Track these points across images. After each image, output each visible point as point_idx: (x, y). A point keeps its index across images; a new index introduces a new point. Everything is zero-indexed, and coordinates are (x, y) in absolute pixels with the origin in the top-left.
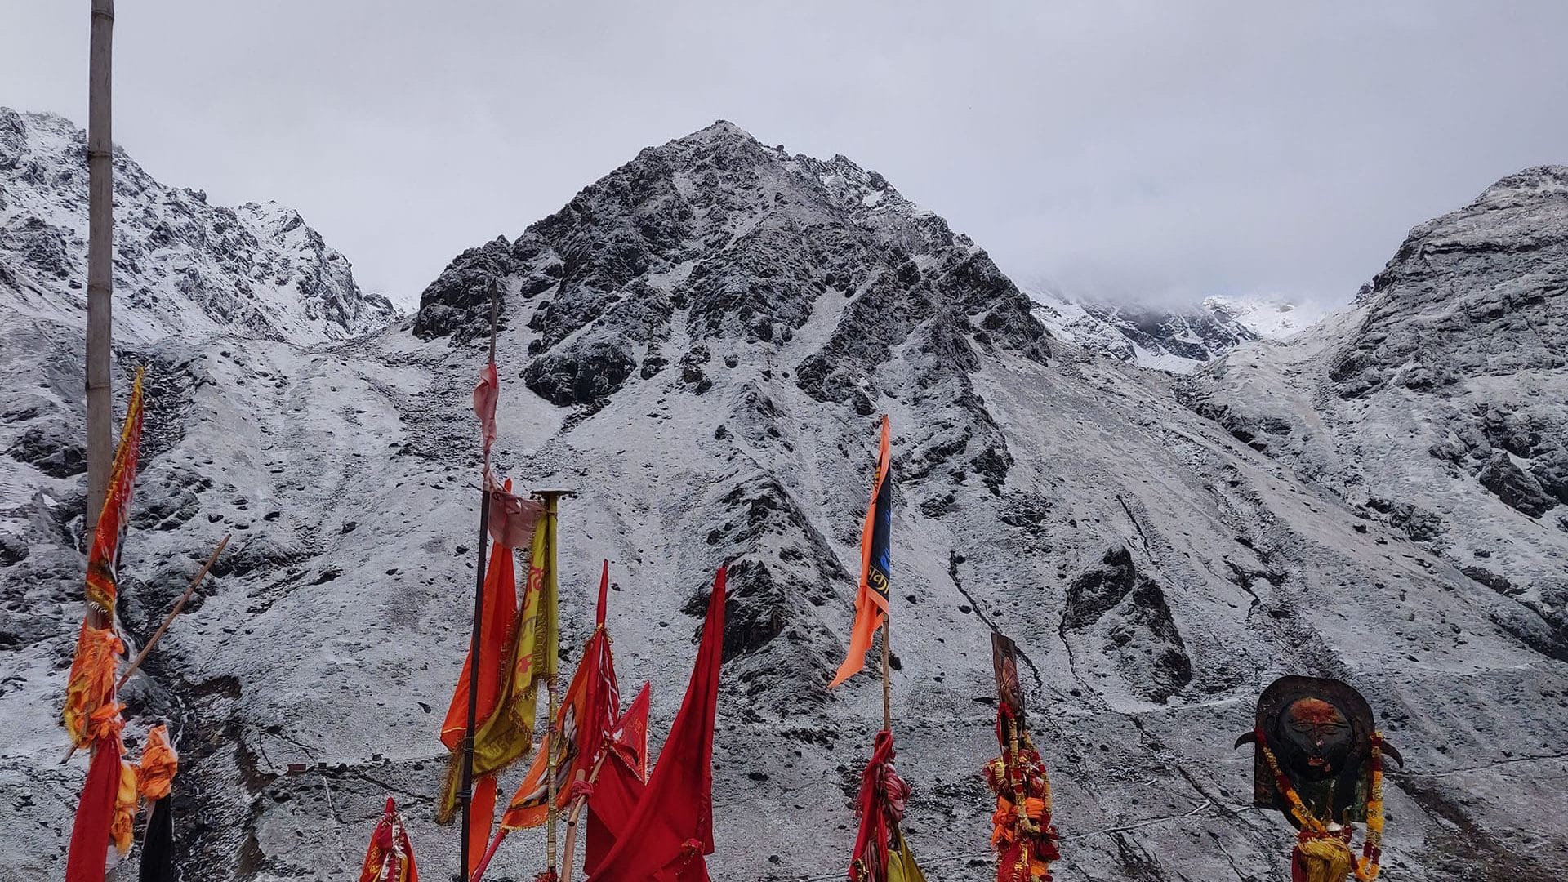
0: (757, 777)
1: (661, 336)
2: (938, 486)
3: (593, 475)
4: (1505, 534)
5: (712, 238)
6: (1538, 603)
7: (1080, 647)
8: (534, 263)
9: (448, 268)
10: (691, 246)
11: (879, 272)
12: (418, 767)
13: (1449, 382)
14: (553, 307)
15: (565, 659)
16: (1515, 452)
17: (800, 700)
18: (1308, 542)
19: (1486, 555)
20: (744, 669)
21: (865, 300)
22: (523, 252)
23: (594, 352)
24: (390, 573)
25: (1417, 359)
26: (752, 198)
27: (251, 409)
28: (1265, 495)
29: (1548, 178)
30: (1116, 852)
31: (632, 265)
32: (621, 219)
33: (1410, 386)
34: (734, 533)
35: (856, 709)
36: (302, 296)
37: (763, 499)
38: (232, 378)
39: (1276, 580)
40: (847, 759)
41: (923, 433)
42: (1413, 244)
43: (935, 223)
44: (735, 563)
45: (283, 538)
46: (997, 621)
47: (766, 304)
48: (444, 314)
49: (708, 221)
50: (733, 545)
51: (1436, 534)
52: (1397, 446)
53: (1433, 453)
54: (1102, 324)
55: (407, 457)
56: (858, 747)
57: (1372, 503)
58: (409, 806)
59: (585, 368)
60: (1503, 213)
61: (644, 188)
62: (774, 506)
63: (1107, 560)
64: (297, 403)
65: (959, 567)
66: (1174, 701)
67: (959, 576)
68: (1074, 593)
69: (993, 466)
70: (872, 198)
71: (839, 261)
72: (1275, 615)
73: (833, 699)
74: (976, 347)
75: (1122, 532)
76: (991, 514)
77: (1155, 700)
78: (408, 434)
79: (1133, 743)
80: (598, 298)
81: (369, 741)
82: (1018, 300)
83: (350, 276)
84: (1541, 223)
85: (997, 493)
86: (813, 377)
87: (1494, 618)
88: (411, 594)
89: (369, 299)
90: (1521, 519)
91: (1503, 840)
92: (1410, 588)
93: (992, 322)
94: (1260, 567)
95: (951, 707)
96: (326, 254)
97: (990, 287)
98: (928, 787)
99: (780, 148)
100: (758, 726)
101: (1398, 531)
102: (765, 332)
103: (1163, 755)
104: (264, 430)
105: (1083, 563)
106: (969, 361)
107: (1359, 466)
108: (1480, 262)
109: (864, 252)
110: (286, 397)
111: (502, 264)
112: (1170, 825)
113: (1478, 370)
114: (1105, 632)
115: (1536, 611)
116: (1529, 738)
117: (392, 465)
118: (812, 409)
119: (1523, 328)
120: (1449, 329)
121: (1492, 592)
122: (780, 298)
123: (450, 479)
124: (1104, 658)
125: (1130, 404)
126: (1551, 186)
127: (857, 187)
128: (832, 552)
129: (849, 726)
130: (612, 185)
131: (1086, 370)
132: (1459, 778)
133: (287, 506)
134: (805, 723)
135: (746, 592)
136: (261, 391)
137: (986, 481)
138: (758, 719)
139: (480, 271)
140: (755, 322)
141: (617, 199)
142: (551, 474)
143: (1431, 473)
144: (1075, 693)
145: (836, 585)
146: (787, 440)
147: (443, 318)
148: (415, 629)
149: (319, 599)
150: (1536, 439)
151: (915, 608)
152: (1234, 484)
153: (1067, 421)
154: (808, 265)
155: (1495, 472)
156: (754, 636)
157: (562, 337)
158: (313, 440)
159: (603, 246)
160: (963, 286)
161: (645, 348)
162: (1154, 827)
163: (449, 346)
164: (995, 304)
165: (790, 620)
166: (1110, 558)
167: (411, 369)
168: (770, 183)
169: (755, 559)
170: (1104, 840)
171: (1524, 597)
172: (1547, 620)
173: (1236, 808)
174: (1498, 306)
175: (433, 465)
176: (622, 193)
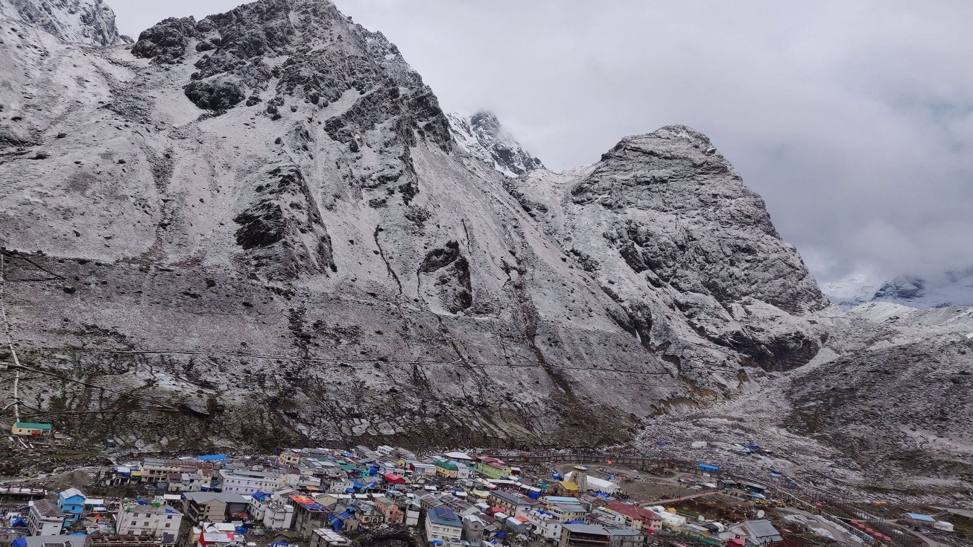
0: (247, 305)
1: (261, 88)
2: (380, 194)
3: (206, 144)
4: (623, 276)
5: (301, 48)
6: (628, 307)
7: (424, 281)
8: (206, 35)
9: (158, 24)
10: (289, 48)
11: (380, 86)
12: (61, 261)
13: (620, 207)
14: (210, 58)
15: (165, 228)
16: (638, 243)
17: (280, 274)
18: (540, 259)
19: (613, 283)
20: (256, 254)
21: (369, 98)
22: (202, 28)
23: (225, 86)
24: (77, 163)
25: (609, 194)
26: (326, 34)
27: (22, 63)
28: (528, 236)
29: (684, 131)
30: (412, 373)
31: (257, 49)
32: (256, 25)
33: (603, 205)
34: (270, 189)
35: (308, 285)
36: (82, 23)
37: (289, 176)
38: (14, 43)
39: (521, 272)
40: (296, 306)
41: (380, 168)
42: (622, 144)
43: (416, 77)
44: (266, 203)
45: (20, 131)
46: (390, 261)
47: (319, 86)
48: (150, 47)
49: (301, 39)
50: (268, 195)
51: (595, 270)
52: (590, 229)
53: (604, 236)
54: (483, 149)
55: (107, 110)
56: (303, 302)
57: (572, 251)
58: (50, 279)
59: (218, 92)
60: (662, 140)
61: (273, 13)
62: (293, 181)
63: (448, 245)
64: (51, 66)
65: (380, 233)
66: (460, 313)
67: (378, 237)
68: (429, 256)
69: (409, 192)
70: (390, 56)
71: (361, 76)
72: (516, 287)
73: (297, 278)
74: (417, 135)
75: (459, 235)
76: (401, 213)
77: (451, 311)
78: (111, 99)
79: (435, 328)
80: (235, 61)
81: (38, 243)
82: (443, 121)
83: (114, 22)
84: (676, 149)
85: (407, 204)
86: (333, 127)
87: (607, 310)
88: (85, 176)
89: (123, 37)
90: (632, 271)
91: (582, 400)
92: (577, 289)
93: (428, 127)
94: (516, 265)
95: (355, 294)
96: (101, 6)
97: (432, 111)
98: (331, 327)
99: (350, 18)
100: (254, 281)
101: (580, 265)
102: (315, 100)
103: (447, 335)
104: (26, 74)
105: (436, 244)
106: (411, 141)
107: (572, 234)
108: (647, 159)
109: (374, 75)
110: (45, 62)
111: (189, 31)
112: (440, 366)
113: (633, 205)
114: (438, 277)
115: (626, 311)
116: (606, 361)
117: (97, 112)
118: (328, 142)
119: (656, 192)
120: (626, 184)
121: (610, 299)
122: (327, 85)
123: (126, 126)
124: (435, 288)
125: (481, 181)
126: (684, 135)
127: (383, 49)
128: (318, 211)
129: (301, 291)
130: (257, 7)
131: (465, 161)
132: (572, 372)
133: (28, 116)
134: (280, 285)
135: (268, 217)
136: (31, 55)
137: (403, 197)
138: (256, 279)
139: (175, 30)
140: (311, 93)
141: (258, 15)
142: (184, 138)
143: (601, 244)
144: (416, 300)
145: (314, 226)
146: (312, 153)
147: (149, 49)
148: (82, 194)
149: (31, 167)
150: (648, 240)
151: (352, 246)
152: (515, 227)
153: (450, 181)
154: (345, 74)
155: (627, 249)
156: (266, 239)
157: (211, 75)
158: (55, 88)
159: (243, 35)
160: (419, 107)
161: (252, 91)
162: (433, 365)
163: (150, 64)
164: (432, 119)
165: (286, 236)
166: (449, 244)
167: (124, 68)
168: (337, 30)
169: (276, 203)
170: (407, 367)
171: (622, 304)
172: (629, 316)
173: (472, 365)
174: (649, 179)
175: (120, 117)
176: (261, 12)
